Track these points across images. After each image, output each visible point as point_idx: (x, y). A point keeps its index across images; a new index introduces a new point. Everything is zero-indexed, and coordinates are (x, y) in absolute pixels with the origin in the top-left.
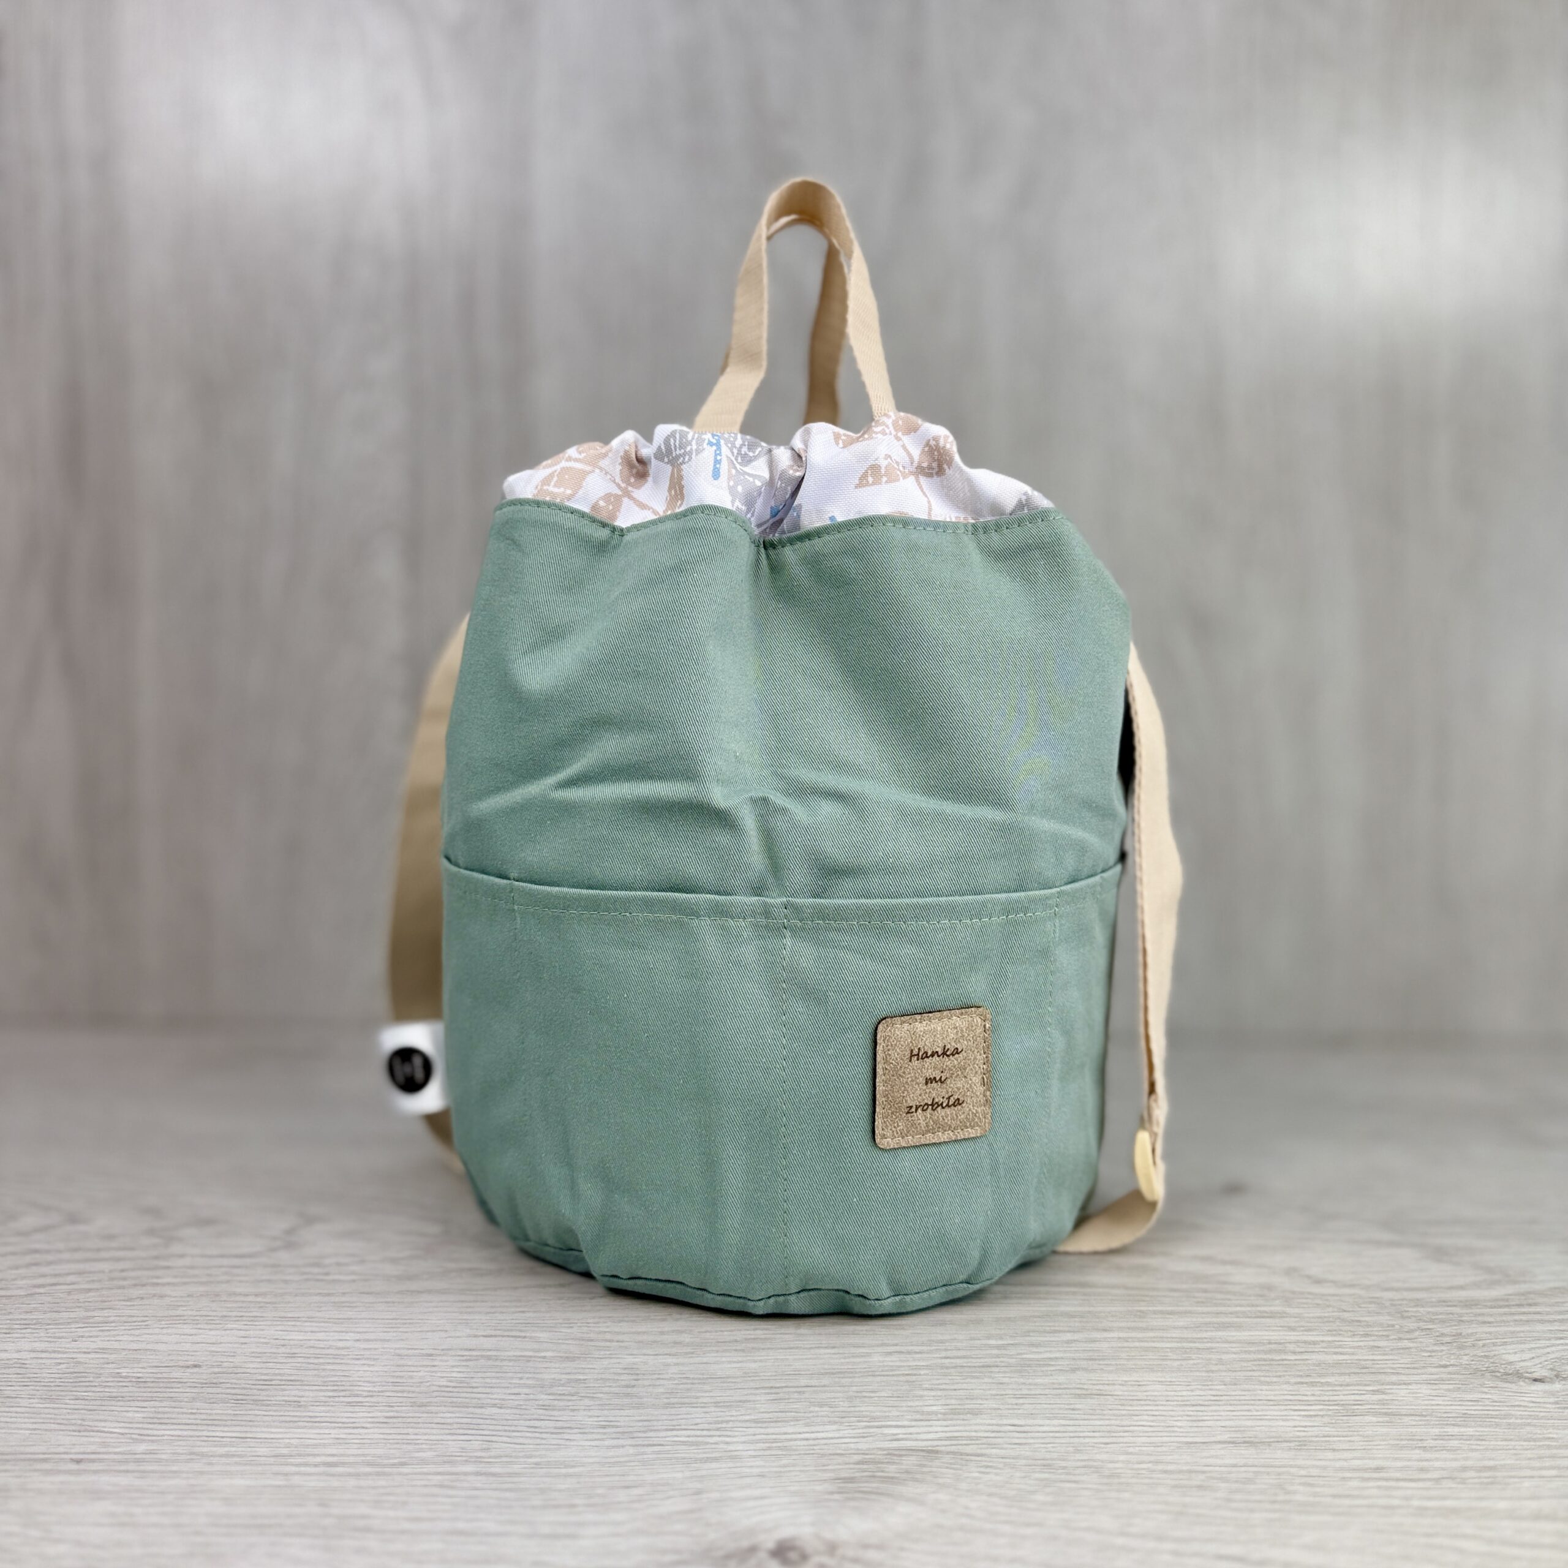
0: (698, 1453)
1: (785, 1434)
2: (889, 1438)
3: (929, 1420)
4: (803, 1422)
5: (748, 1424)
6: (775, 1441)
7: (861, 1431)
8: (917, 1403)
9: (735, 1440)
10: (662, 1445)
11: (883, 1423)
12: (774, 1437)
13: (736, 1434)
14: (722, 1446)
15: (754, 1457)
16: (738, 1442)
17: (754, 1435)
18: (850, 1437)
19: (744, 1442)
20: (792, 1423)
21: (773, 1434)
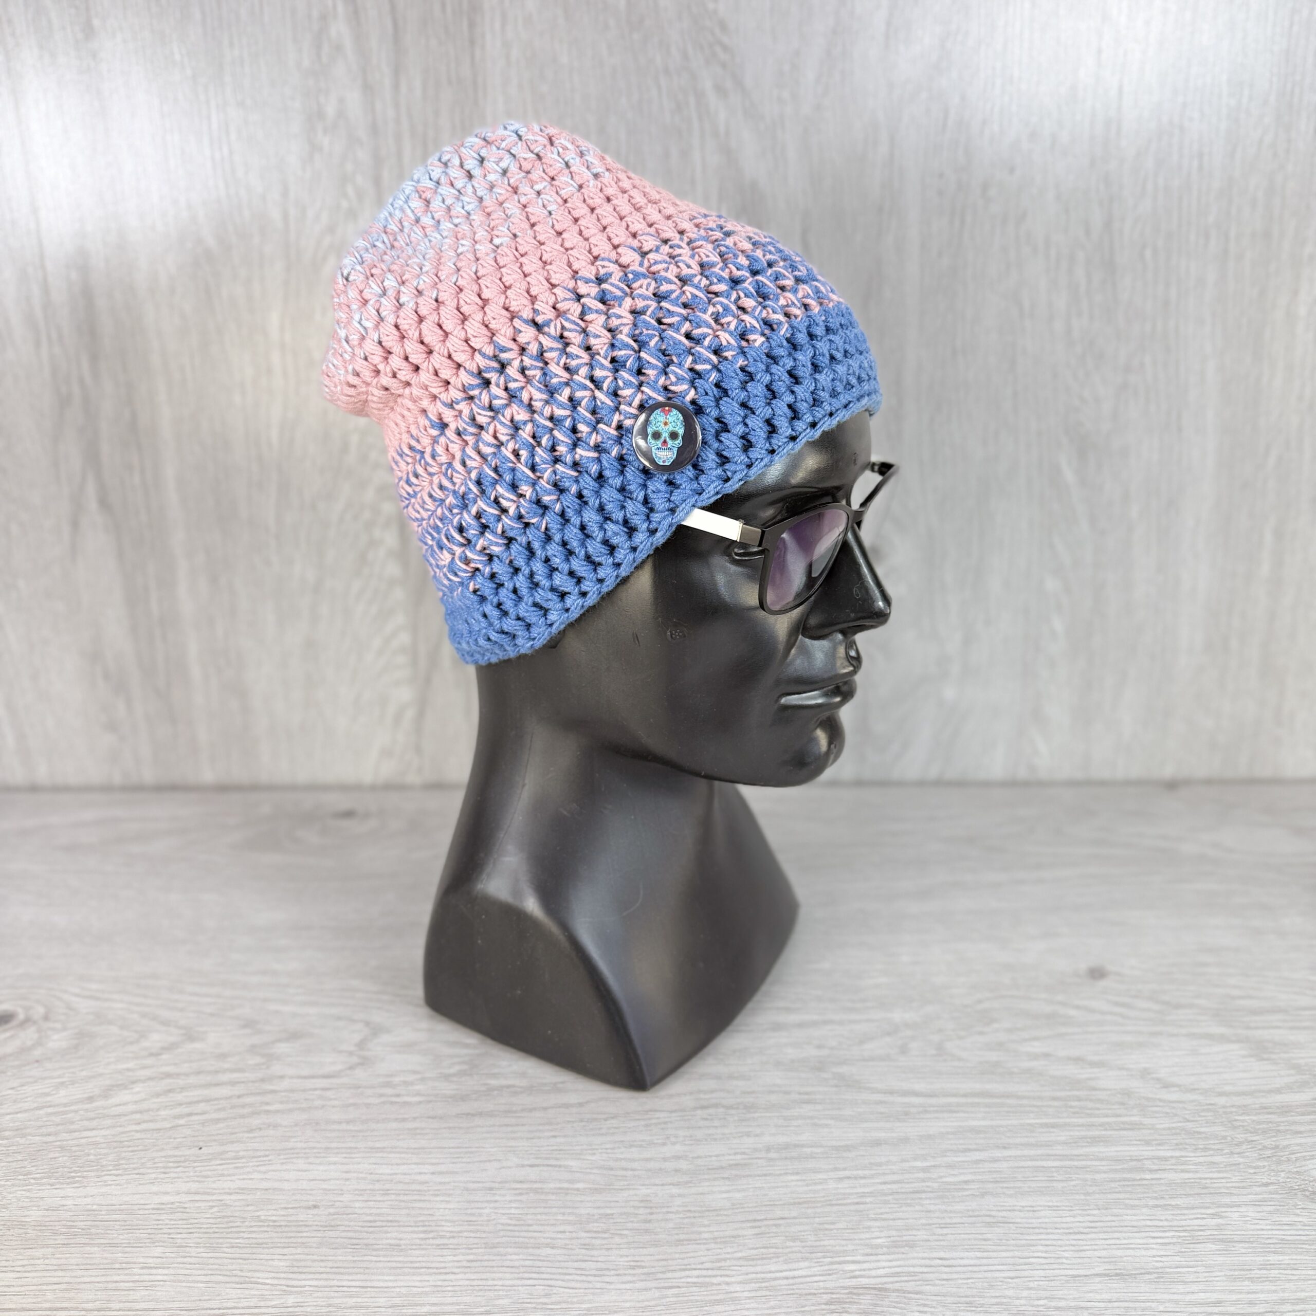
0: (707, 1295)
1: (770, 1272)
2: (848, 1275)
3: (876, 1255)
4: (781, 1259)
5: (742, 1262)
6: (764, 1280)
7: (826, 1268)
8: (867, 1236)
9: (733, 1279)
10: (679, 1287)
11: (842, 1259)
12: (763, 1276)
13: (734, 1273)
14: (723, 1287)
15: (749, 1298)
16: (735, 1282)
17: (747, 1274)
18: (820, 1275)
19: (740, 1283)
20: (774, 1260)
21: (761, 1273)
